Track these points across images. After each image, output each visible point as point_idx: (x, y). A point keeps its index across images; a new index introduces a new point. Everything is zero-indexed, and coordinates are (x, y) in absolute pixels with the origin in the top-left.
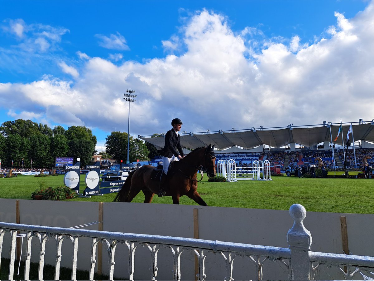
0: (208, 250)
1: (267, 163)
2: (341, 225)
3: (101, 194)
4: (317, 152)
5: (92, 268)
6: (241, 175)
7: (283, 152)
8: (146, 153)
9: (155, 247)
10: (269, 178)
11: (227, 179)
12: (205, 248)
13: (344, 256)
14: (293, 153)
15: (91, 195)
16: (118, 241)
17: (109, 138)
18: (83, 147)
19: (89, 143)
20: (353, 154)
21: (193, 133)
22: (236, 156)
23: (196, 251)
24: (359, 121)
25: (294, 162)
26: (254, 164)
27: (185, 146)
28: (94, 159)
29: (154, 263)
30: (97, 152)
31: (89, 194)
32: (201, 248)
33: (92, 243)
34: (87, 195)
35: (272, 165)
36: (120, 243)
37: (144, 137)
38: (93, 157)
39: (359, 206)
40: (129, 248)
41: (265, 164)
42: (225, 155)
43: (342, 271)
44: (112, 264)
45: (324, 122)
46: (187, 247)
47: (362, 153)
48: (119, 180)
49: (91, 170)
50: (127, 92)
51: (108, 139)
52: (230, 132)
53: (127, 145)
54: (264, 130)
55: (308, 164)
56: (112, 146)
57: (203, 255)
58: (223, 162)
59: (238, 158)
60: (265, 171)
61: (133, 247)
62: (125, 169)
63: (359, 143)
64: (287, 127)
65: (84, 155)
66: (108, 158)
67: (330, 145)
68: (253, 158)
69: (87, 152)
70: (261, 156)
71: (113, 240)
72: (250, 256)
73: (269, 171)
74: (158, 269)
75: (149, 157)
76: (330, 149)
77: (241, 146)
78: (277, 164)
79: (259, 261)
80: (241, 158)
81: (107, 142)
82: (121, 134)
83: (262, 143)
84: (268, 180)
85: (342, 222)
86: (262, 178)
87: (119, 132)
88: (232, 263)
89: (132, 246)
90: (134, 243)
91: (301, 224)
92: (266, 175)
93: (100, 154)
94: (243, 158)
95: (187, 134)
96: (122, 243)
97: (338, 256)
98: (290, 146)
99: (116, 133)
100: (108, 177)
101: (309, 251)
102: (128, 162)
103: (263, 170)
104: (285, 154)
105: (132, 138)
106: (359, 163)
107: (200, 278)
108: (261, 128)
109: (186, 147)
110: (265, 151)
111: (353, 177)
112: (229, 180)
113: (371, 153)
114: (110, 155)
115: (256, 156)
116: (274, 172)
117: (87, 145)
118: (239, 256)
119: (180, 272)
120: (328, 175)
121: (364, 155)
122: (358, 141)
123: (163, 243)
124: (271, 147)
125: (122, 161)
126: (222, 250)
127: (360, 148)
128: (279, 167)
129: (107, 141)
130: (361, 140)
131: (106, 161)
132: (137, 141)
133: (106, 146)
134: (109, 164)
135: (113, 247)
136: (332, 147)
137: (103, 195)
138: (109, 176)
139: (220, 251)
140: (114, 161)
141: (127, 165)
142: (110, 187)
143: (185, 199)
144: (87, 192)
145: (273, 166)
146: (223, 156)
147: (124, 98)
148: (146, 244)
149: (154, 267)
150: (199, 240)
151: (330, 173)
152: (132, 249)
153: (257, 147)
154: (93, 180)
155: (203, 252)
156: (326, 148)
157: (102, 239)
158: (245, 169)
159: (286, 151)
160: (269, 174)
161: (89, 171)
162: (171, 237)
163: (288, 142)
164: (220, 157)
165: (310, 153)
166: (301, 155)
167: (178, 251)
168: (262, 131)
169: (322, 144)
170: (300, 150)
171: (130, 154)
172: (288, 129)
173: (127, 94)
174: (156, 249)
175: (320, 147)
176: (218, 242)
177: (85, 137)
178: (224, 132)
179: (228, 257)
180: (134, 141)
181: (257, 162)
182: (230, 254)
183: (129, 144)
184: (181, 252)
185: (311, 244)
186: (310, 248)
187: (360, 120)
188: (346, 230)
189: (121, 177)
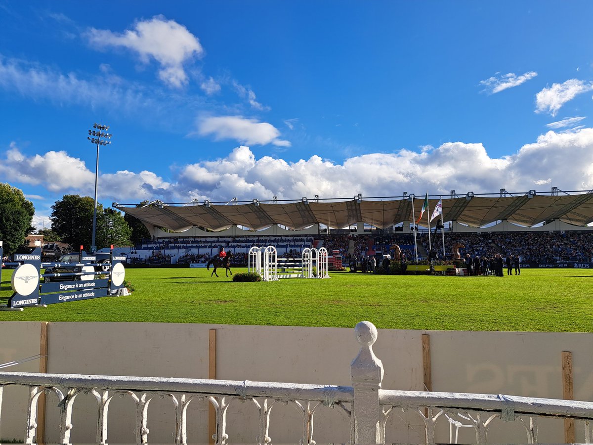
0: (233, 396)
1: (324, 252)
2: (422, 347)
3: (43, 304)
4: (393, 237)
5: (29, 437)
6: (284, 270)
7: (347, 235)
8: (127, 233)
9: (144, 396)
10: (325, 274)
11: (262, 276)
12: (227, 393)
13: (424, 394)
14: (360, 236)
15: (22, 306)
16: (79, 390)
17: (57, 205)
18: (7, 221)
19: (19, 213)
20: (442, 241)
21: (209, 203)
22: (277, 241)
23: (213, 399)
24: (450, 194)
25: (362, 250)
26: (304, 254)
27: (195, 223)
28: (28, 241)
29: (142, 423)
30: (35, 229)
31: (20, 304)
32: (221, 394)
33: (30, 395)
34: (15, 307)
35: (330, 255)
36: (82, 392)
37: (123, 206)
38: (26, 238)
39: (446, 316)
40: (99, 400)
41: (320, 253)
42: (262, 238)
43: (421, 415)
44: (67, 429)
45: (404, 193)
46: (198, 394)
47: (454, 239)
48: (75, 279)
49: (23, 262)
50: (95, 127)
51: (57, 208)
52: (270, 203)
53: (93, 219)
54: (320, 201)
55: (381, 254)
56: (63, 220)
57: (223, 404)
58: (257, 251)
59: (280, 244)
60: (320, 264)
61: (106, 399)
62: (88, 261)
63: (450, 224)
64: (354, 198)
65: (9, 235)
66: (56, 241)
67: (411, 227)
68: (303, 243)
69: (16, 230)
70: (315, 241)
71: (69, 388)
72: (296, 401)
73: (325, 264)
74: (148, 431)
75: (131, 240)
76: (412, 232)
77: (286, 225)
78: (337, 254)
79: (309, 408)
80: (285, 244)
81: (54, 212)
82: (81, 199)
83: (316, 221)
84: (324, 278)
85: (424, 342)
86: (315, 275)
87: (78, 196)
88: (269, 413)
89: (103, 398)
90: (107, 392)
91: (369, 351)
92: (321, 270)
93: (41, 234)
94: (289, 243)
95: (199, 204)
96: (85, 392)
97: (418, 395)
98: (356, 227)
99: (73, 197)
100: (56, 275)
101: (380, 389)
102: (94, 249)
103: (318, 263)
104: (350, 238)
105: (101, 206)
106: (448, 253)
107: (218, 441)
108: (316, 198)
109: (196, 225)
110: (321, 234)
111: (440, 273)
112: (267, 279)
113: (464, 240)
114: (60, 235)
115: (308, 241)
116: (333, 265)
117: (14, 216)
118: (280, 402)
119: (186, 434)
120: (407, 270)
121: (455, 242)
122: (448, 223)
123: (159, 389)
124: (330, 228)
125: (82, 247)
126: (254, 395)
127: (450, 232)
128: (339, 258)
129: (55, 210)
130: (452, 221)
131: (52, 246)
132: (111, 212)
133: (53, 220)
134: (57, 251)
135: (69, 400)
136: (414, 230)
137: (45, 306)
138: (57, 273)
139: (251, 397)
140: (66, 246)
141: (92, 255)
142: (59, 292)
143: (193, 311)
144: (14, 302)
145: (332, 257)
146: (258, 241)
147: (89, 138)
148: (130, 392)
149: (141, 428)
150: (219, 381)
151: (410, 268)
152: (104, 401)
153: (309, 227)
154: (27, 279)
155: (223, 400)
156: (406, 231)
157: (50, 388)
158: (291, 261)
159: (351, 234)
160: (325, 269)
161: (20, 264)
162: (172, 378)
163: (355, 221)
164: (253, 241)
165: (385, 238)
166: (371, 240)
167: (184, 400)
168: (318, 203)
169: (400, 224)
170: (370, 233)
171: (97, 234)
172: (355, 201)
173: (94, 132)
174: (146, 400)
175: (398, 229)
176: (248, 383)
177: (11, 203)
178: (260, 203)
179: (262, 404)
180: (104, 213)
181: (308, 250)
182: (266, 400)
183: (95, 218)
184: (188, 401)
185: (382, 378)
186: (380, 385)
187: (452, 192)
188: (429, 354)
189: (80, 275)
